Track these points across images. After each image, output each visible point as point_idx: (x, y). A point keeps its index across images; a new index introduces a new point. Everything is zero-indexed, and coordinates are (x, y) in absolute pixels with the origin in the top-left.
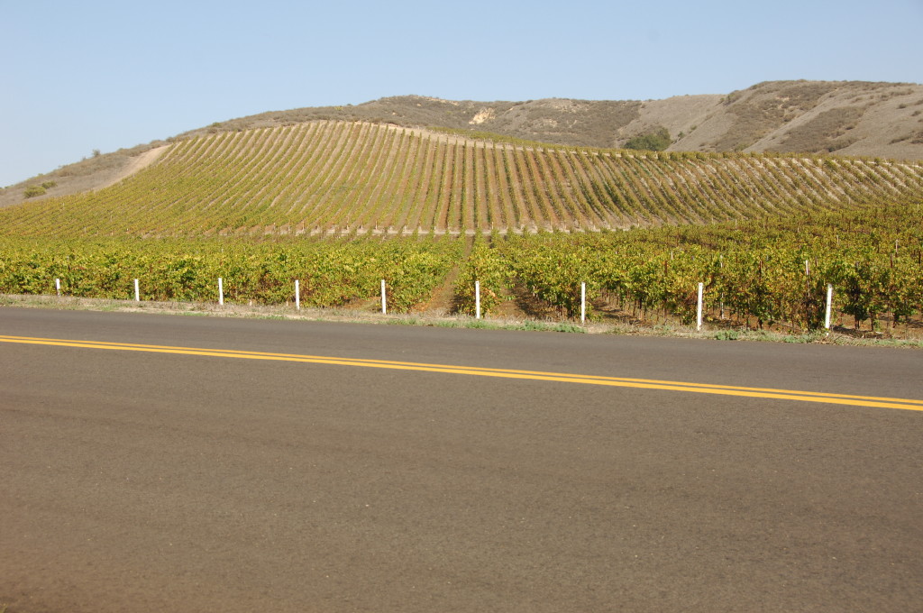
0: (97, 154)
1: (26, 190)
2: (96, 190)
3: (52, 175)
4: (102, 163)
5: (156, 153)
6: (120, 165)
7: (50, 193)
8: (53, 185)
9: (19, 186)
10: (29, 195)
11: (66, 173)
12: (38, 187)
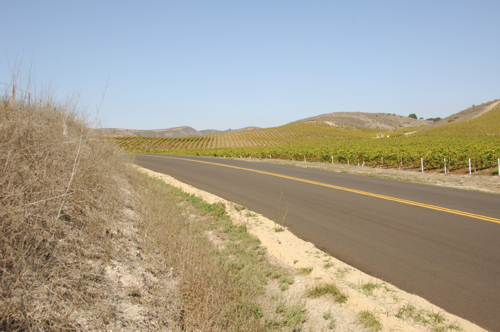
0: (474, 106)
1: (448, 120)
2: (472, 118)
3: (457, 114)
4: (475, 109)
5: (496, 104)
6: (482, 109)
7: (456, 120)
8: (457, 117)
9: (446, 118)
10: (450, 121)
11: (462, 113)
12: (452, 118)
